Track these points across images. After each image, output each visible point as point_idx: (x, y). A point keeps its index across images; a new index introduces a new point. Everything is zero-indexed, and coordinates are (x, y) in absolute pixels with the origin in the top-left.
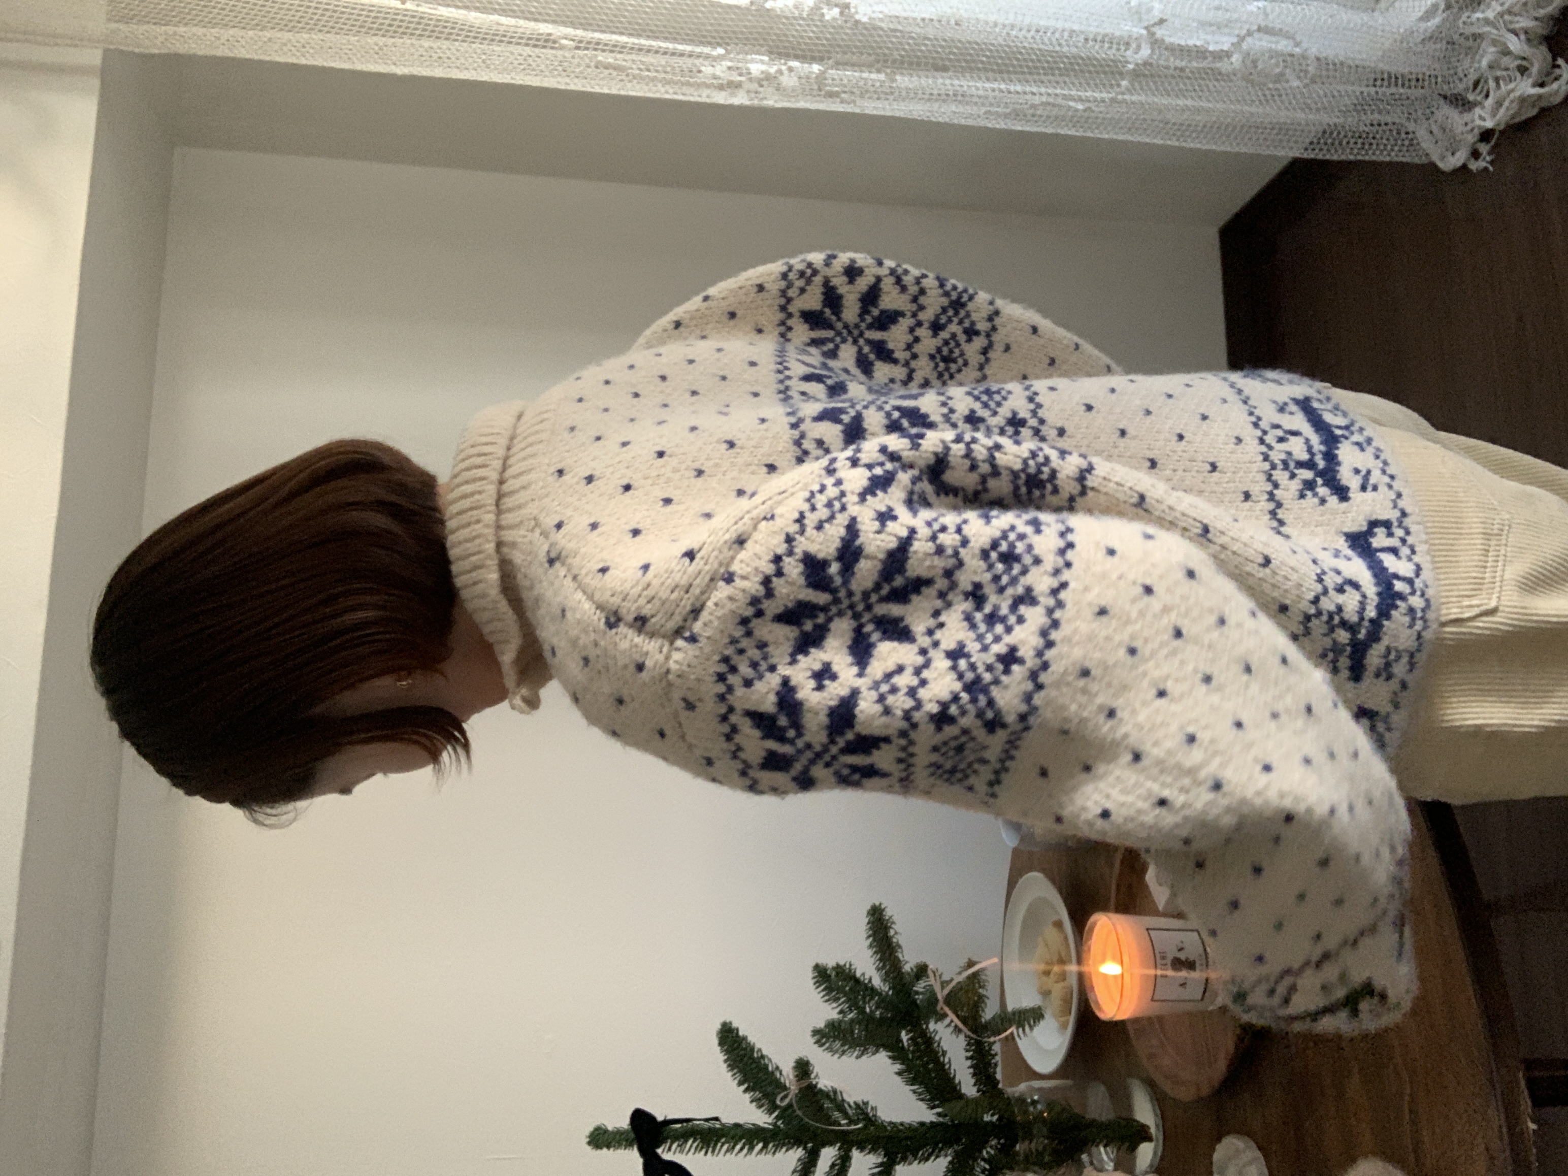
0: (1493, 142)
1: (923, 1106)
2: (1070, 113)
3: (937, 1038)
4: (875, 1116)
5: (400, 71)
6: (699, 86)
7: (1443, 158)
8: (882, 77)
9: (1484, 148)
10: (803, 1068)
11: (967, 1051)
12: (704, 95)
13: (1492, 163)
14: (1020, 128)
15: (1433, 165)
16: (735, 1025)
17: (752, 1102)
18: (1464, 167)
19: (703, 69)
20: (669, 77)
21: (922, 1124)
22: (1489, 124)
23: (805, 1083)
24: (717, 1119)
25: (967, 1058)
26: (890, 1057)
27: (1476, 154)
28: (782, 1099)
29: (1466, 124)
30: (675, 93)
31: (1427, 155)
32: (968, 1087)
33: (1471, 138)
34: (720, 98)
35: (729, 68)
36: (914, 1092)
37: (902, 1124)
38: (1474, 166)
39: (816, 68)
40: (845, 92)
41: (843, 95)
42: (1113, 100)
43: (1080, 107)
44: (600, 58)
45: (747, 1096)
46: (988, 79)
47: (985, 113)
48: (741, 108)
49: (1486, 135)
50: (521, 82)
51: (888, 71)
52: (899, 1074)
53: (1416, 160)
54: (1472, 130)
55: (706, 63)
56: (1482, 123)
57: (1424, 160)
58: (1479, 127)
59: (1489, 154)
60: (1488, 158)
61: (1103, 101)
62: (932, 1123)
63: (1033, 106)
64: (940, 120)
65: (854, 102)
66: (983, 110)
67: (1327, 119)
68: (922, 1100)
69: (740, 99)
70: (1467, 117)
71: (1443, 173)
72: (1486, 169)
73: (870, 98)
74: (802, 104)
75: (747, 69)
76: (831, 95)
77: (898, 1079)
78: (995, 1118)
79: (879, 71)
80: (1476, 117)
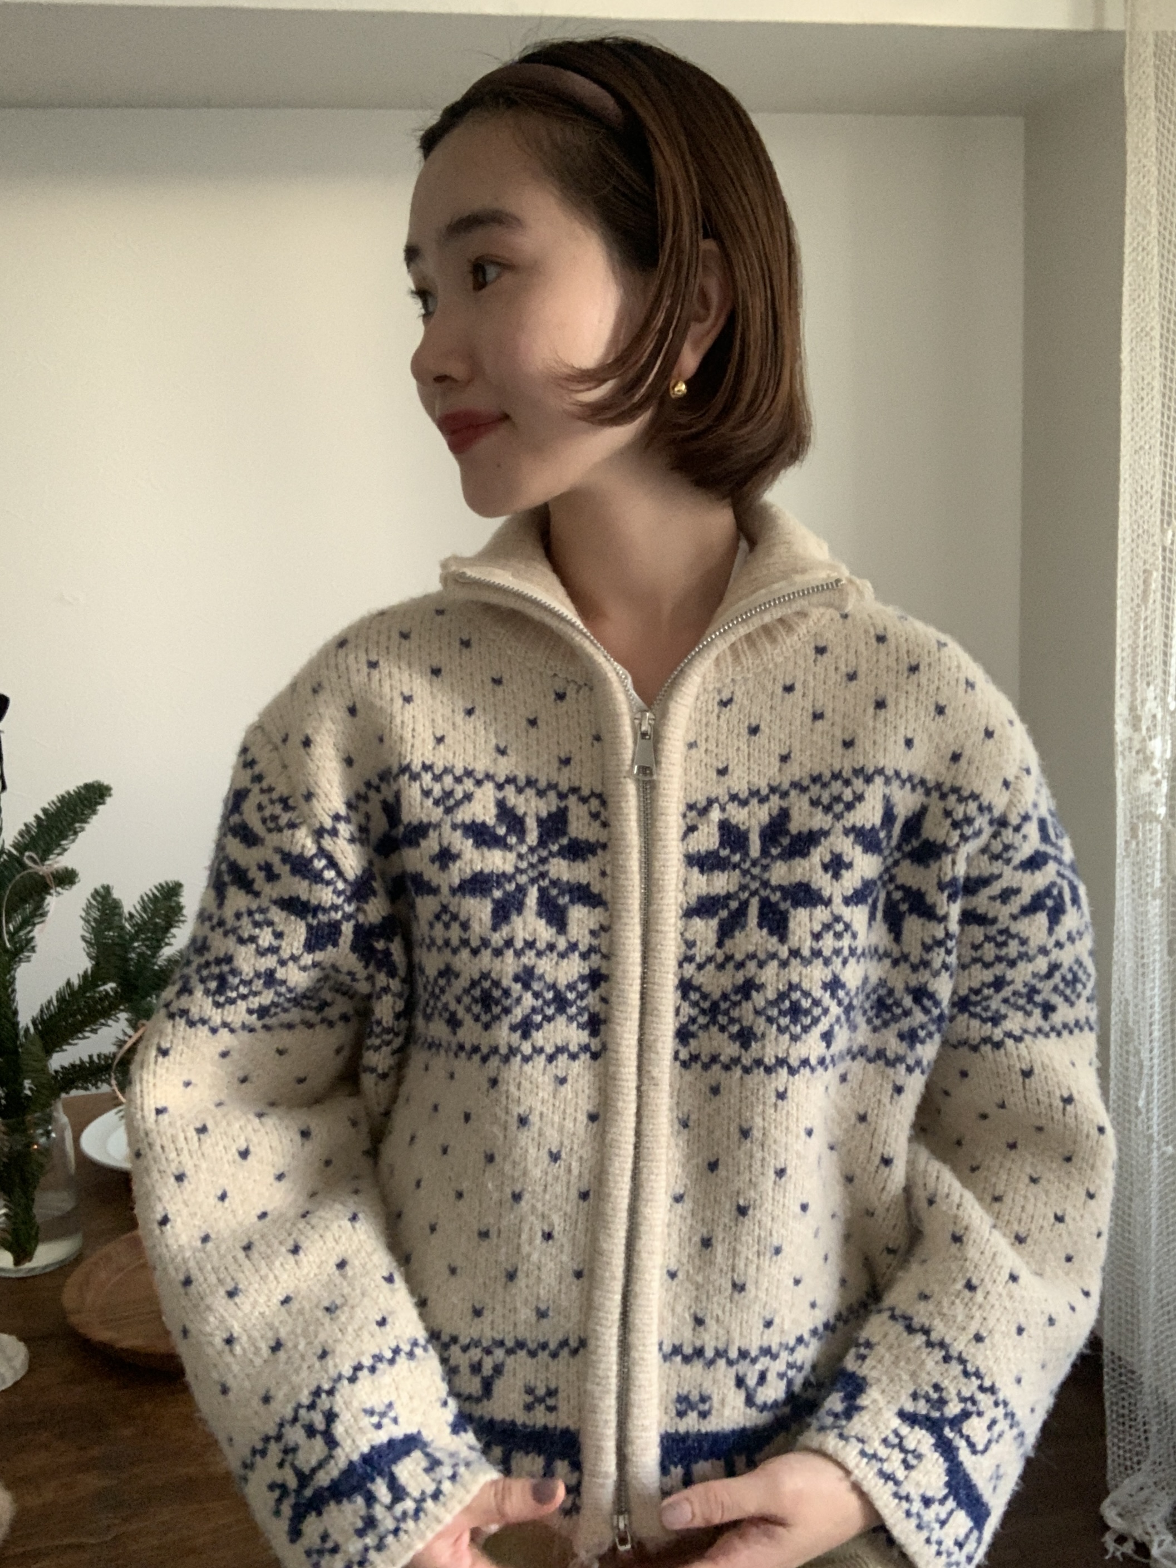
0: (1136, 1557)
1: (35, 1012)
2: (1132, 1092)
3: (110, 1022)
4: (20, 961)
5: (1125, 356)
6: (1133, 684)
7: (1114, 1504)
8: (1158, 884)
9: (1128, 1548)
10: (67, 878)
11: (99, 1056)
12: (1123, 691)
13: (1114, 1557)
14: (1112, 1038)
15: (1105, 1492)
16: (108, 800)
17: (26, 825)
18: (1106, 1528)
19: (1152, 688)
20: (1140, 651)
21: (15, 1013)
22: (1155, 1551)
23: (50, 880)
25: (91, 1057)
26: (86, 972)
27: (1121, 1539)
28: (31, 858)
29: (1154, 1526)
30: (1123, 659)
31: (1117, 1486)
32: (59, 1061)
33: (1138, 1533)
34: (1121, 709)
35: (1154, 716)
36: (50, 1002)
37: (14, 991)
38: (1109, 1539)
39: (1162, 811)
40: (1137, 844)
41: (1134, 843)
42: (1150, 1138)
43: (1141, 1103)
44: (1155, 574)
45: (31, 820)
46: (1163, 1000)
47: (1126, 1000)
48: (1111, 732)
49: (1143, 1549)
50: (1122, 490)
51: (1165, 891)
52: (69, 983)
53: (1109, 1476)
54: (1147, 1533)
55: (1158, 691)
56: (1155, 1544)
57: (1111, 1484)
58: (1151, 1541)
59: (1123, 1554)
60: (1118, 1554)
61: (1148, 1128)
62: (18, 1024)
63: (1138, 1053)
64: (1115, 951)
65: (1128, 856)
66: (1130, 997)
67: (1147, 1376)
68: (42, 1011)
69: (1121, 730)
70: (1161, 1527)
71: (1099, 1506)
72: (1106, 1551)
73: (1134, 873)
74: (1120, 798)
75: (1155, 737)
76: (1133, 830)
77: (61, 983)
78: (28, 1092)
79: (1163, 880)
80: (1163, 1537)
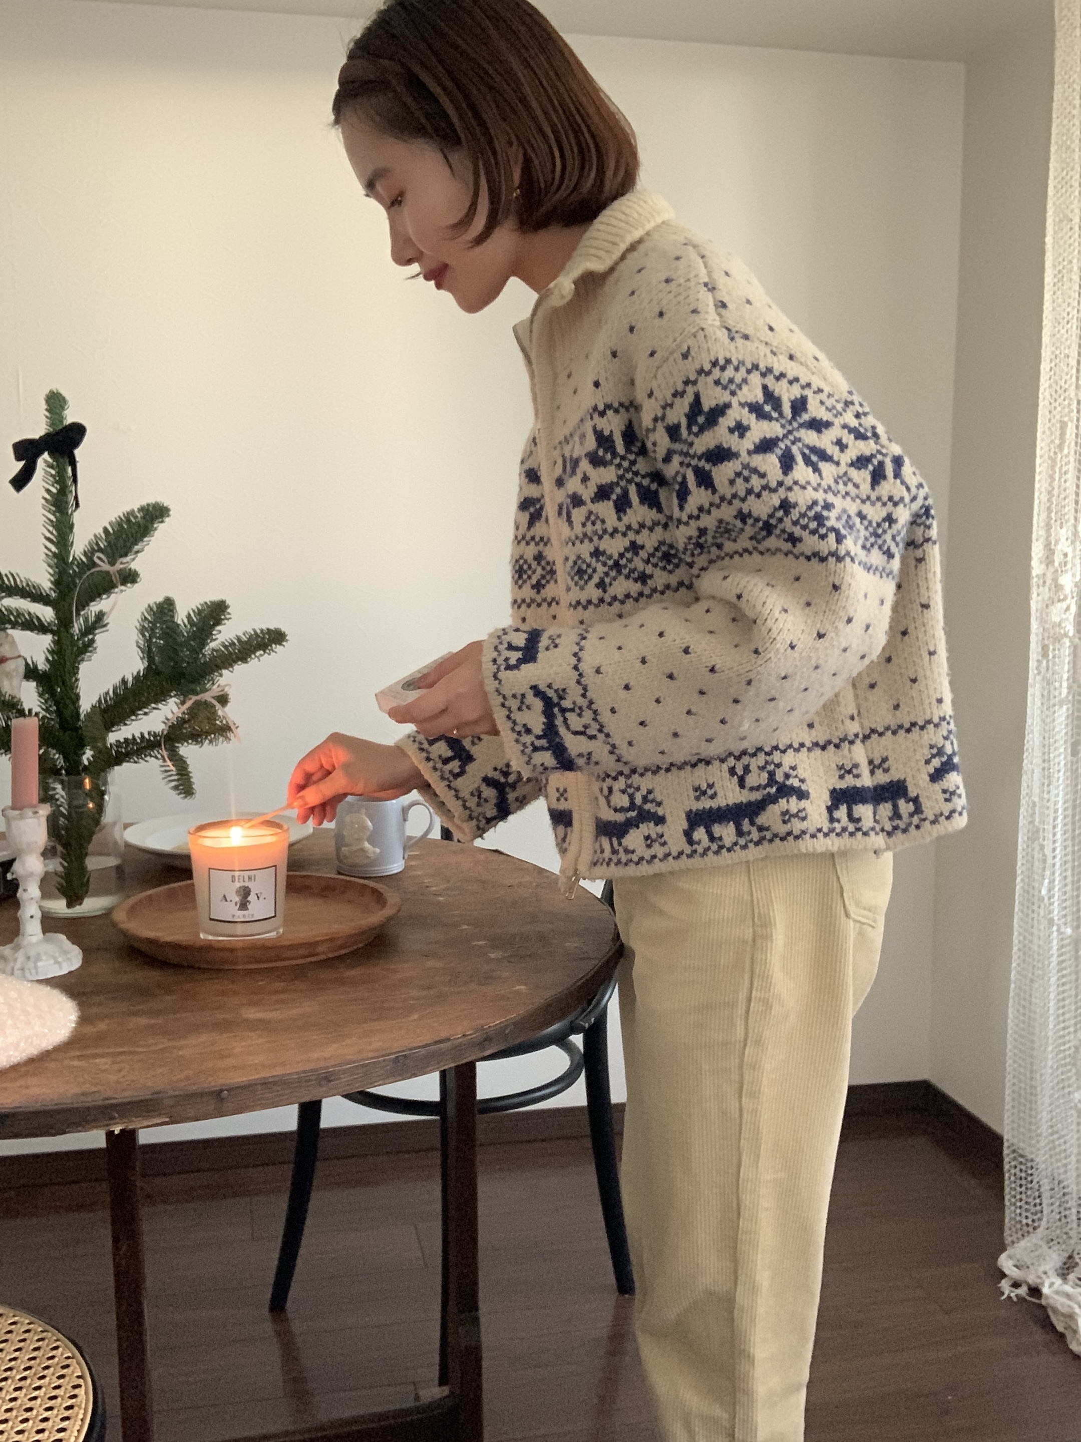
0: (1028, 1298)
1: (94, 700)
2: (1037, 885)
3: (160, 706)
4: (83, 660)
5: (1049, 240)
6: (1048, 527)
7: (1010, 1257)
8: (1065, 691)
9: (1023, 1291)
10: (130, 577)
11: (149, 733)
13: (1009, 1297)
14: (1020, 840)
15: (1002, 1248)
16: (167, 520)
17: (95, 536)
18: (1003, 1275)
19: (1064, 529)
20: (1056, 492)
21: (78, 697)
22: (1046, 1290)
23: (116, 579)
24: (77, 505)
25: (142, 734)
26: (139, 673)
27: (1016, 1285)
28: (99, 558)
29: (1045, 1273)
31: (1013, 1242)
32: (113, 737)
33: (1032, 1279)
34: (1037, 550)
35: (1066, 555)
36: (107, 693)
37: (77, 680)
38: (1005, 1285)
39: (1070, 629)
40: (1048, 662)
41: (1045, 662)
42: (1051, 922)
43: (1044, 892)
44: (1070, 424)
45: (100, 531)
46: (1065, 809)
47: (1034, 804)
48: (1028, 568)
49: (1035, 1291)
50: (1043, 355)
51: (1070, 698)
52: (124, 681)
53: (1007, 1233)
54: (1040, 1278)
55: (1070, 532)
56: (1047, 1284)
57: (1008, 1240)
58: (1043, 1284)
59: (1017, 1296)
60: (1012, 1295)
61: (1050, 913)
62: (79, 707)
63: (1042, 848)
64: (1025, 762)
65: (1039, 673)
66: (1036, 799)
67: (1040, 1159)
68: (100, 701)
69: (1037, 567)
70: (1051, 1273)
71: (997, 1258)
72: (1003, 1294)
73: (1043, 688)
74: (1034, 625)
75: (1066, 571)
76: (1045, 648)
77: (117, 680)
78: (86, 763)
79: (1069, 688)
80: (1053, 1280)
